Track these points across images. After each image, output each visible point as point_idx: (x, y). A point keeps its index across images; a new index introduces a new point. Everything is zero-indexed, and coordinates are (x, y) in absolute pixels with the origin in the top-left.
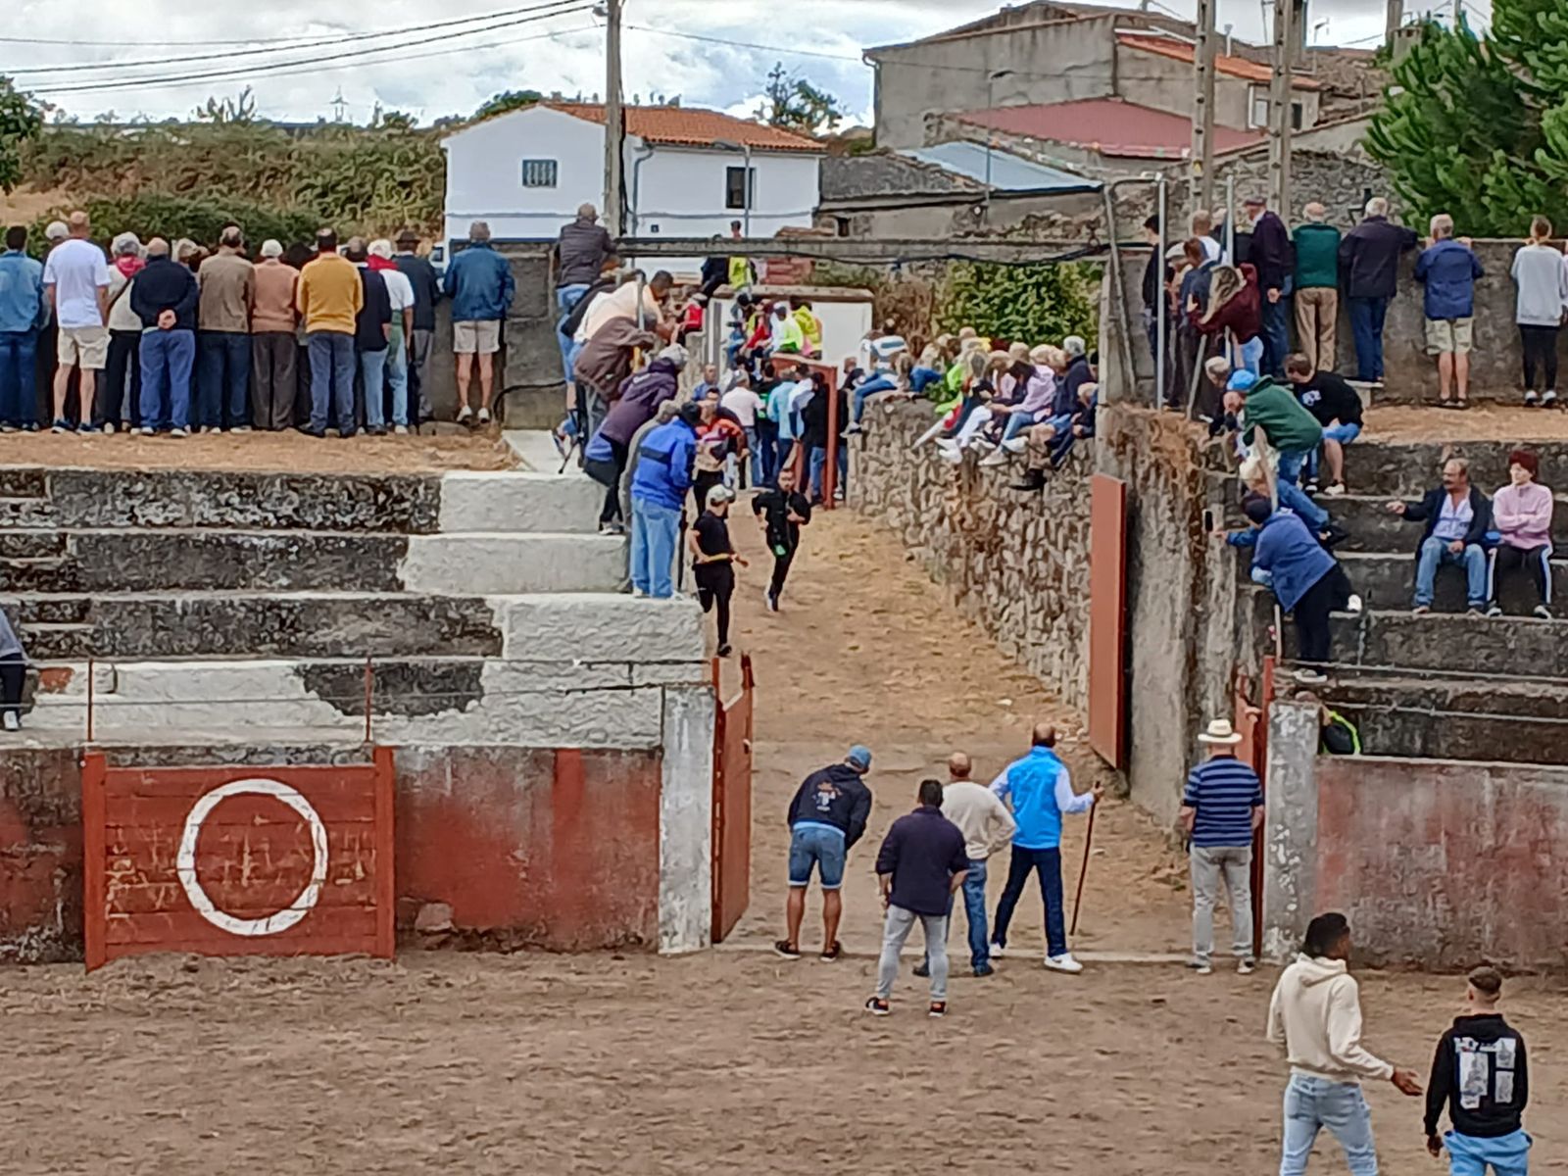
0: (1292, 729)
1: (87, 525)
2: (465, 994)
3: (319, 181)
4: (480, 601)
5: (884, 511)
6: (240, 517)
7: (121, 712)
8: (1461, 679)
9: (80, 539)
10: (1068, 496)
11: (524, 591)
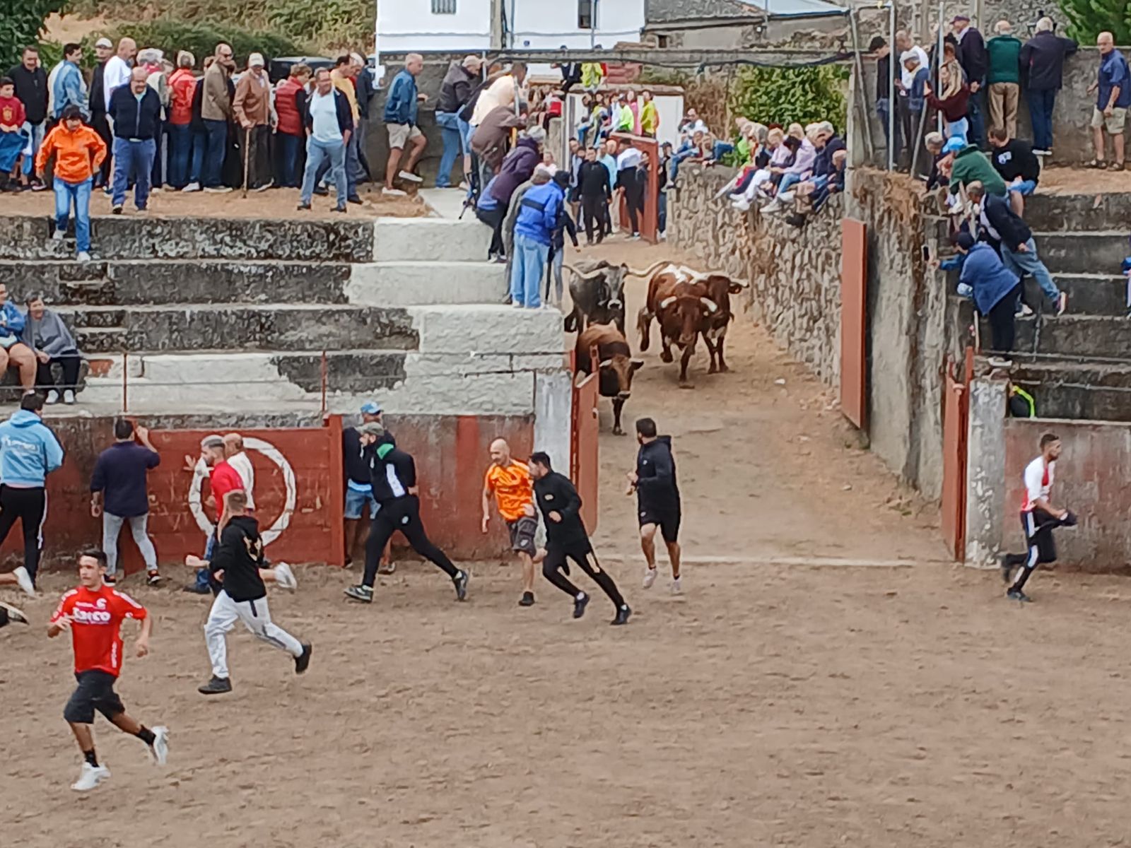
0: (987, 399)
1: (121, 257)
2: (395, 590)
3: (286, 11)
4: (403, 311)
5: (693, 245)
6: (231, 251)
7: (147, 390)
8: (1109, 363)
9: (117, 268)
10: (825, 233)
11: (434, 303)
